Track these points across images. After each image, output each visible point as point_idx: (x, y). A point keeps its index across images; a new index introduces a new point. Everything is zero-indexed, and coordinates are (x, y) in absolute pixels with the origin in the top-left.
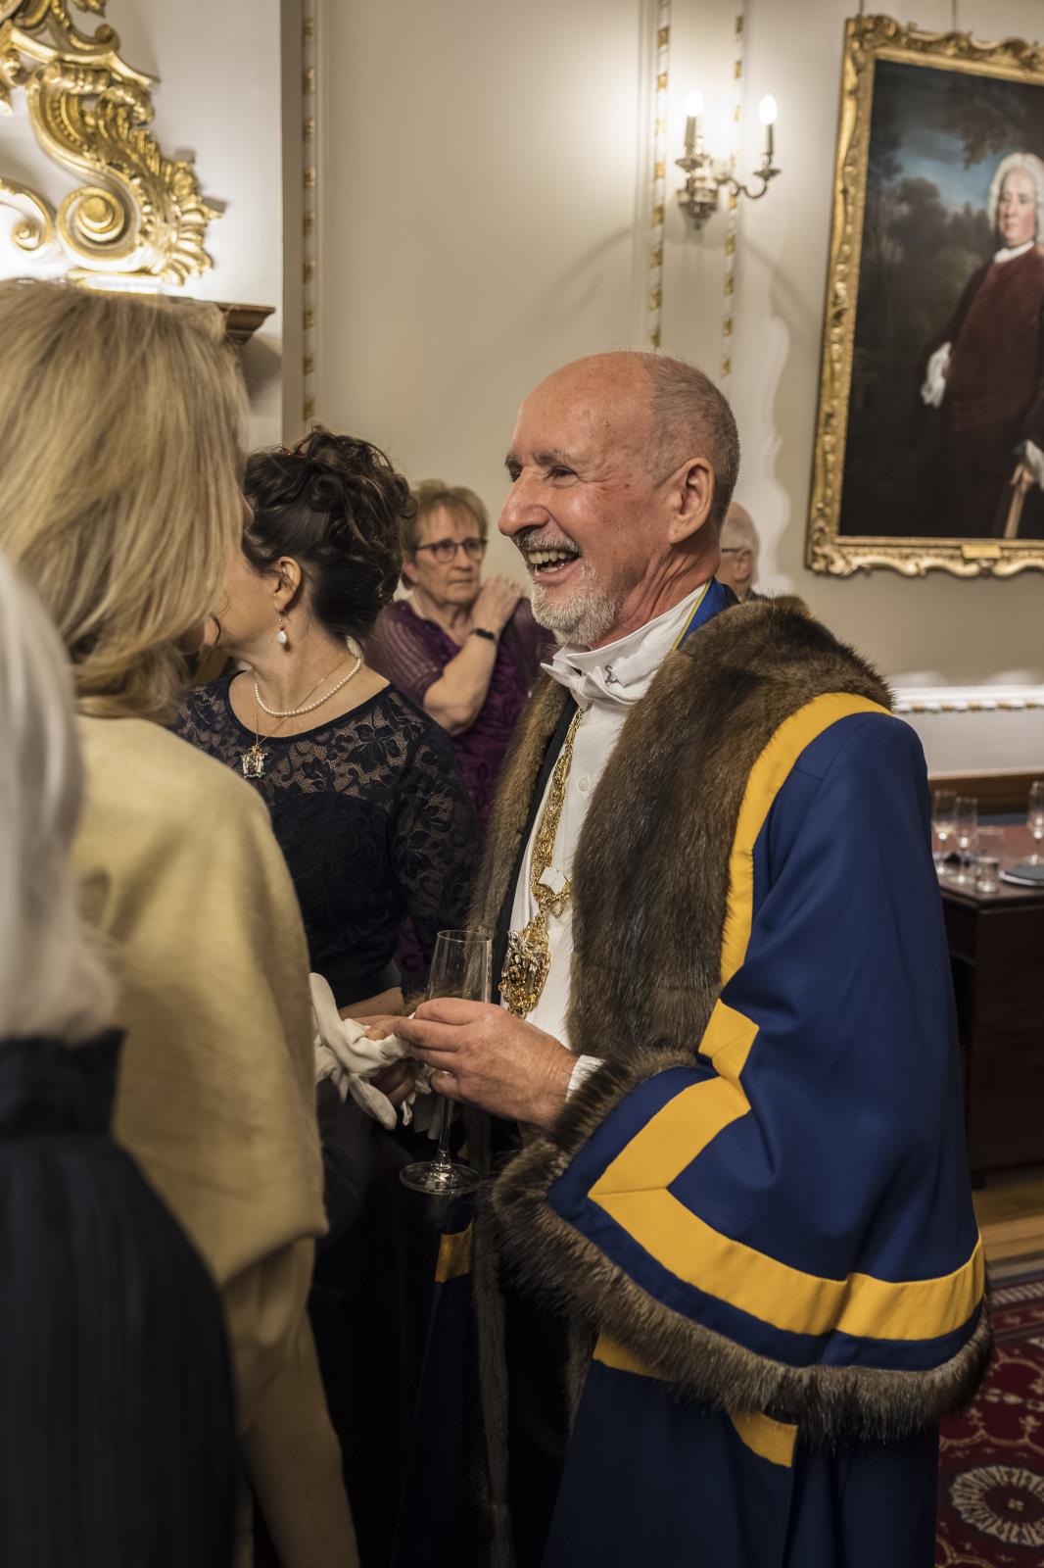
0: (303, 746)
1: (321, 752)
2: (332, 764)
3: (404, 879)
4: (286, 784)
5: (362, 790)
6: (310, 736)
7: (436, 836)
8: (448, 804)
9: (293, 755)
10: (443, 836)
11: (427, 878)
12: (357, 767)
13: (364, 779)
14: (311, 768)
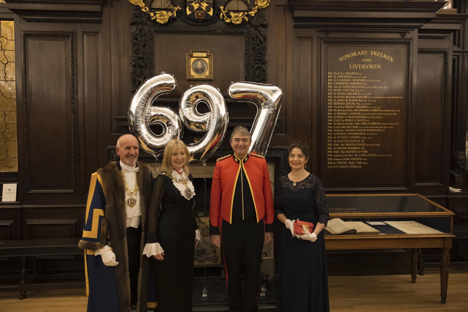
0: (301, 183)
1: (304, 183)
2: (305, 184)
3: (315, 198)
4: (300, 188)
5: (310, 187)
6: (302, 181)
7: (319, 192)
8: (321, 188)
9: (300, 184)
10: (320, 192)
11: (318, 198)
12: (309, 184)
13: (310, 185)
14: (303, 185)
